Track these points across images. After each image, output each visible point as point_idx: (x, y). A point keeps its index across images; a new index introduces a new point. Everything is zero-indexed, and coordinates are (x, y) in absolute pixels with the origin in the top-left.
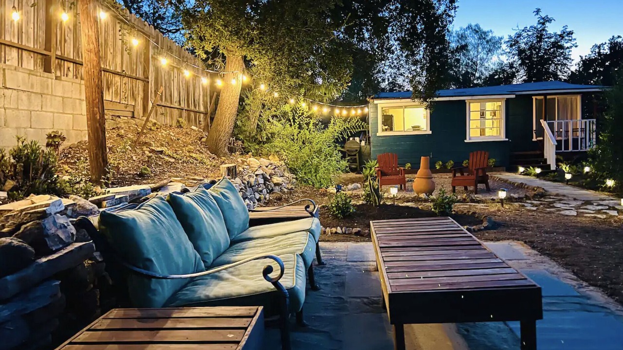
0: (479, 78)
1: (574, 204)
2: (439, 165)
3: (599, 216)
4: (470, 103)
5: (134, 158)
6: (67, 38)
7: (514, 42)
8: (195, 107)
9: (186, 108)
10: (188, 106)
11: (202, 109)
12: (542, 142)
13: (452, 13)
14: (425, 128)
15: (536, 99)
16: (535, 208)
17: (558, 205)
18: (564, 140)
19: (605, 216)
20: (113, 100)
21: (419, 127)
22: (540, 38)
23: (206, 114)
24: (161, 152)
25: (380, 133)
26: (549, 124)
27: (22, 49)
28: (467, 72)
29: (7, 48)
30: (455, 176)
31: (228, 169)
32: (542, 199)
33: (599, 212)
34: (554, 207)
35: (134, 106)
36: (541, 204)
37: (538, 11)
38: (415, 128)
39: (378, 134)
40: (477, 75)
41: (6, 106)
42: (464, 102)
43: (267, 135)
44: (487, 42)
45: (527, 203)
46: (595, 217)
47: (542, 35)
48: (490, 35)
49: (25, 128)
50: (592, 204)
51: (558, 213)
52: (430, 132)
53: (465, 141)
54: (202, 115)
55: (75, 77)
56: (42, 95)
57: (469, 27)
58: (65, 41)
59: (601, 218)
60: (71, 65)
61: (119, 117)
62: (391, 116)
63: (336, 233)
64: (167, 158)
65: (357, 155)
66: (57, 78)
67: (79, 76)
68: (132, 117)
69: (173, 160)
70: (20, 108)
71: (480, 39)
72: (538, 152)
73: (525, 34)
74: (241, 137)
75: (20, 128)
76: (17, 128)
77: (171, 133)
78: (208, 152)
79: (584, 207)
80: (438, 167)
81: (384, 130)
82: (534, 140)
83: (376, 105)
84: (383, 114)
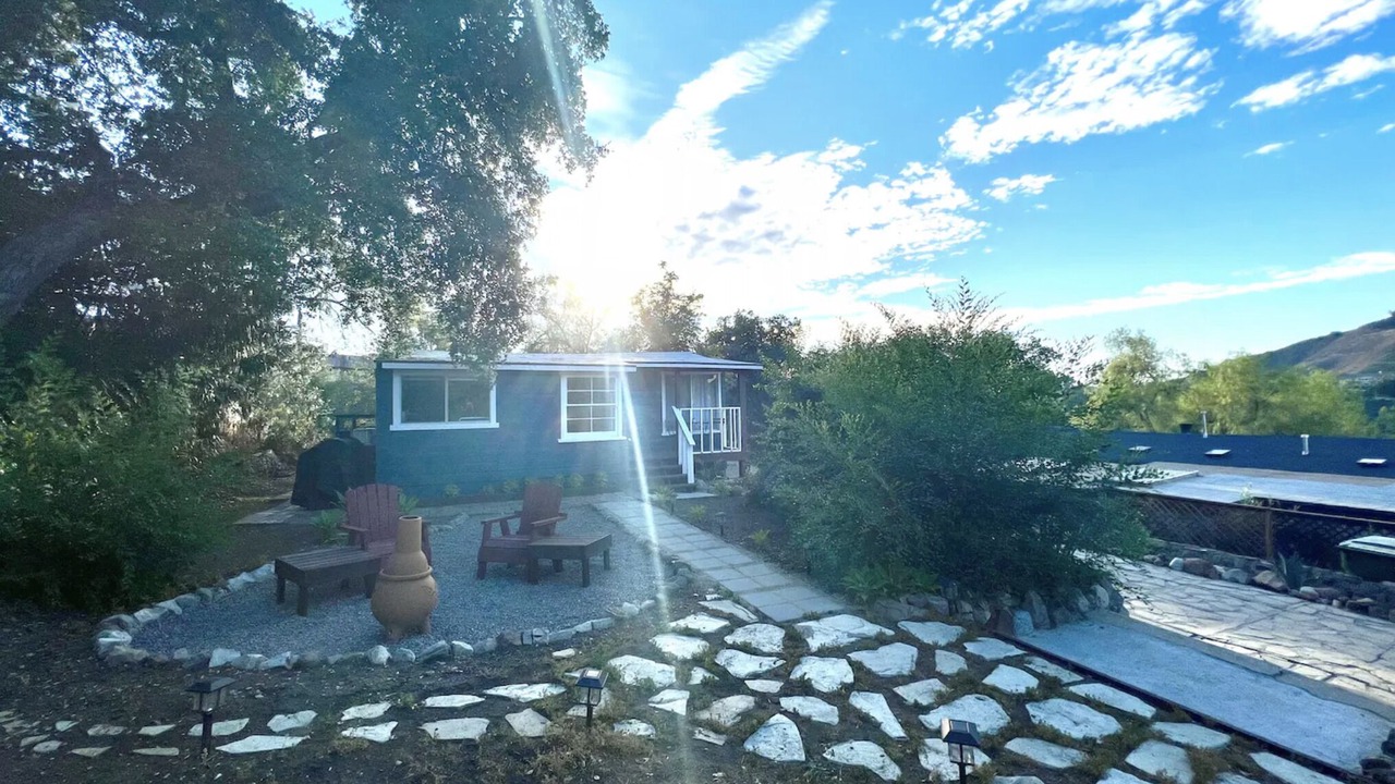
12: (676, 438)
18: (704, 436)
42: (557, 375)
53: (559, 440)
81: (406, 420)
82: (665, 433)
83: (391, 371)
84: (403, 390)
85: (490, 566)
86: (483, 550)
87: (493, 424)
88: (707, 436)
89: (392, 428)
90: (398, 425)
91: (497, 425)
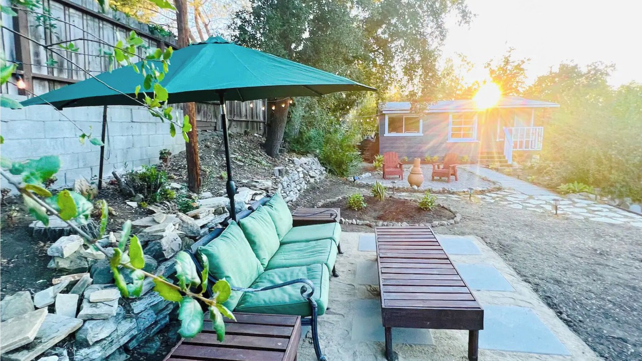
0: (461, 89)
1: (522, 197)
2: (428, 158)
3: (538, 210)
5: (216, 163)
8: (257, 118)
9: (251, 120)
10: (252, 118)
11: (262, 119)
12: (503, 142)
16: (493, 201)
17: (509, 198)
18: (520, 141)
19: (542, 211)
20: (202, 120)
22: (507, 62)
23: (264, 123)
24: (234, 158)
28: (451, 86)
32: (499, 192)
33: (538, 206)
34: (507, 200)
35: (216, 123)
36: (498, 197)
40: (459, 88)
41: (133, 134)
42: (448, 114)
43: (306, 138)
44: (468, 63)
45: (488, 196)
46: (534, 211)
47: (508, 60)
49: (145, 147)
50: (534, 199)
51: (508, 206)
53: (447, 142)
54: (261, 124)
56: (155, 123)
59: (539, 212)
61: (206, 131)
63: (352, 224)
64: (238, 163)
68: (214, 130)
70: (142, 134)
71: (462, 61)
74: (288, 140)
75: (142, 147)
76: (140, 148)
77: (241, 141)
78: (266, 154)
79: (528, 201)
80: (427, 160)
81: (390, 132)
82: (498, 140)
83: (384, 114)
84: (389, 121)
85: (435, 178)
86: (434, 173)
87: (421, 134)
88: (521, 142)
89: (385, 135)
90: (387, 134)
91: (422, 135)
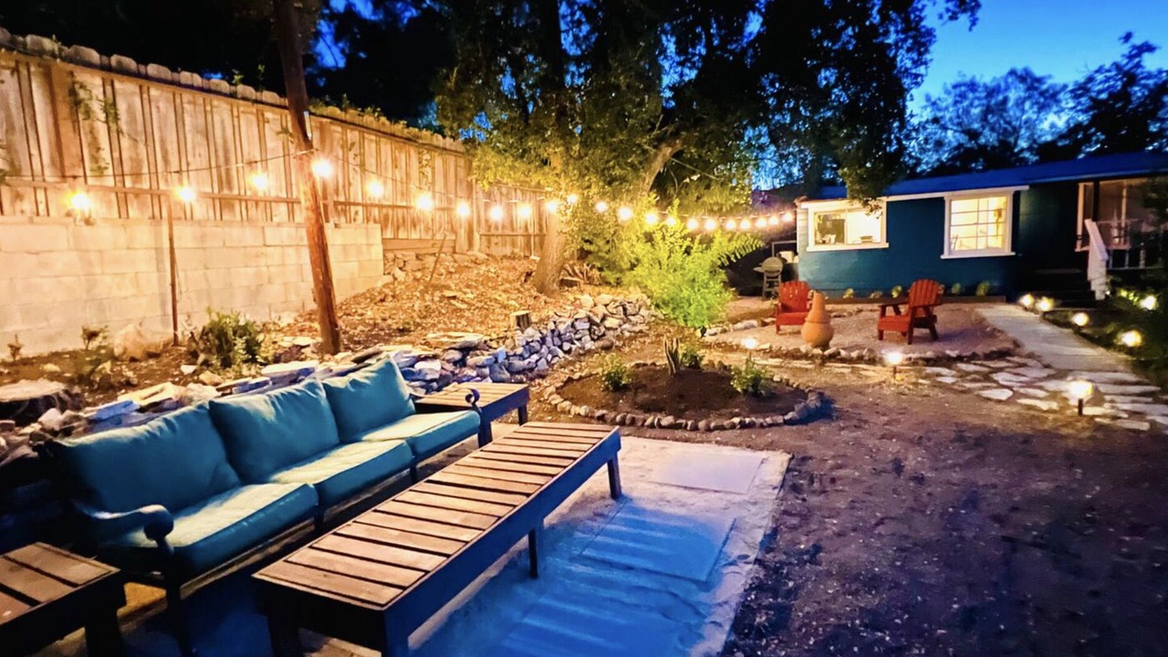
2: (897, 291)
4: (951, 201)
6: (351, 180)
7: (1081, 90)
12: (1086, 253)
13: (922, 70)
14: (879, 240)
15: (1085, 187)
16: (951, 381)
21: (870, 237)
24: (454, 298)
25: (812, 248)
26: (1100, 228)
27: (293, 203)
29: (273, 204)
30: (883, 314)
31: (518, 318)
32: (990, 363)
35: (454, 241)
37: (1128, 37)
38: (866, 239)
39: (809, 249)
42: (941, 200)
44: (1041, 93)
45: (955, 368)
47: (1134, 75)
48: (1050, 82)
52: (887, 245)
53: (943, 257)
55: (365, 221)
57: (1013, 72)
58: (350, 184)
60: (360, 209)
62: (843, 221)
65: (780, 277)
66: (336, 226)
67: (372, 218)
68: (452, 252)
69: (464, 306)
71: (1028, 89)
72: (1078, 271)
73: (1100, 77)
80: (895, 295)
81: (818, 242)
82: (1079, 249)
83: (806, 210)
84: (816, 222)
87: (883, 244)
